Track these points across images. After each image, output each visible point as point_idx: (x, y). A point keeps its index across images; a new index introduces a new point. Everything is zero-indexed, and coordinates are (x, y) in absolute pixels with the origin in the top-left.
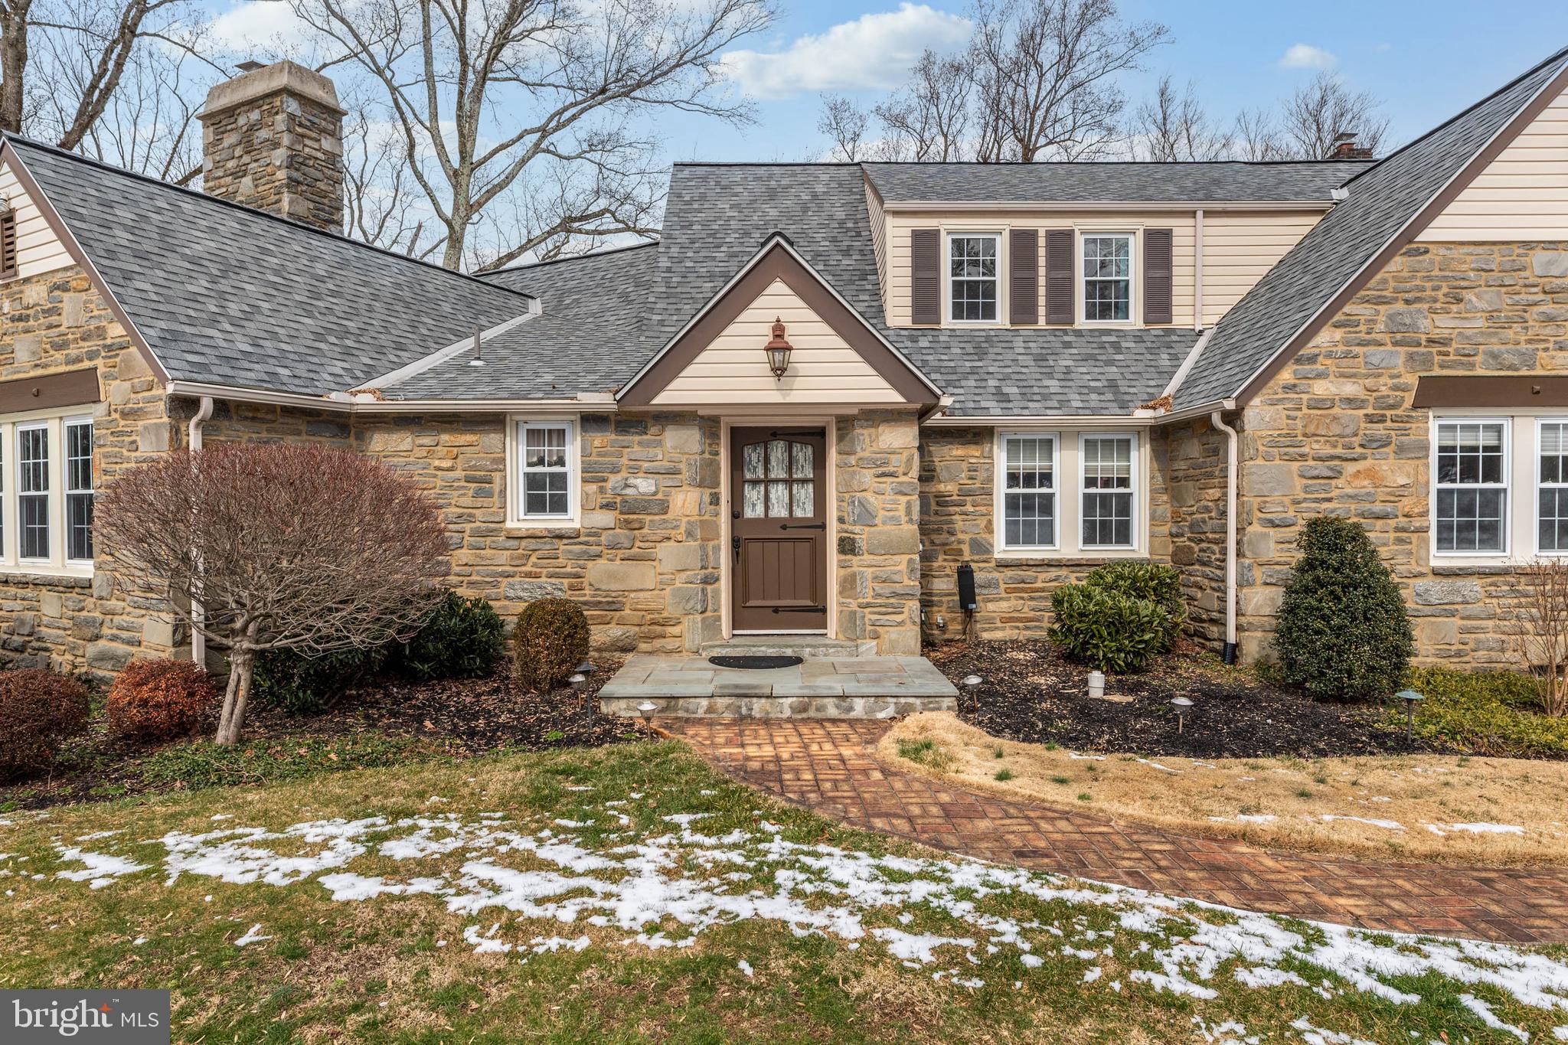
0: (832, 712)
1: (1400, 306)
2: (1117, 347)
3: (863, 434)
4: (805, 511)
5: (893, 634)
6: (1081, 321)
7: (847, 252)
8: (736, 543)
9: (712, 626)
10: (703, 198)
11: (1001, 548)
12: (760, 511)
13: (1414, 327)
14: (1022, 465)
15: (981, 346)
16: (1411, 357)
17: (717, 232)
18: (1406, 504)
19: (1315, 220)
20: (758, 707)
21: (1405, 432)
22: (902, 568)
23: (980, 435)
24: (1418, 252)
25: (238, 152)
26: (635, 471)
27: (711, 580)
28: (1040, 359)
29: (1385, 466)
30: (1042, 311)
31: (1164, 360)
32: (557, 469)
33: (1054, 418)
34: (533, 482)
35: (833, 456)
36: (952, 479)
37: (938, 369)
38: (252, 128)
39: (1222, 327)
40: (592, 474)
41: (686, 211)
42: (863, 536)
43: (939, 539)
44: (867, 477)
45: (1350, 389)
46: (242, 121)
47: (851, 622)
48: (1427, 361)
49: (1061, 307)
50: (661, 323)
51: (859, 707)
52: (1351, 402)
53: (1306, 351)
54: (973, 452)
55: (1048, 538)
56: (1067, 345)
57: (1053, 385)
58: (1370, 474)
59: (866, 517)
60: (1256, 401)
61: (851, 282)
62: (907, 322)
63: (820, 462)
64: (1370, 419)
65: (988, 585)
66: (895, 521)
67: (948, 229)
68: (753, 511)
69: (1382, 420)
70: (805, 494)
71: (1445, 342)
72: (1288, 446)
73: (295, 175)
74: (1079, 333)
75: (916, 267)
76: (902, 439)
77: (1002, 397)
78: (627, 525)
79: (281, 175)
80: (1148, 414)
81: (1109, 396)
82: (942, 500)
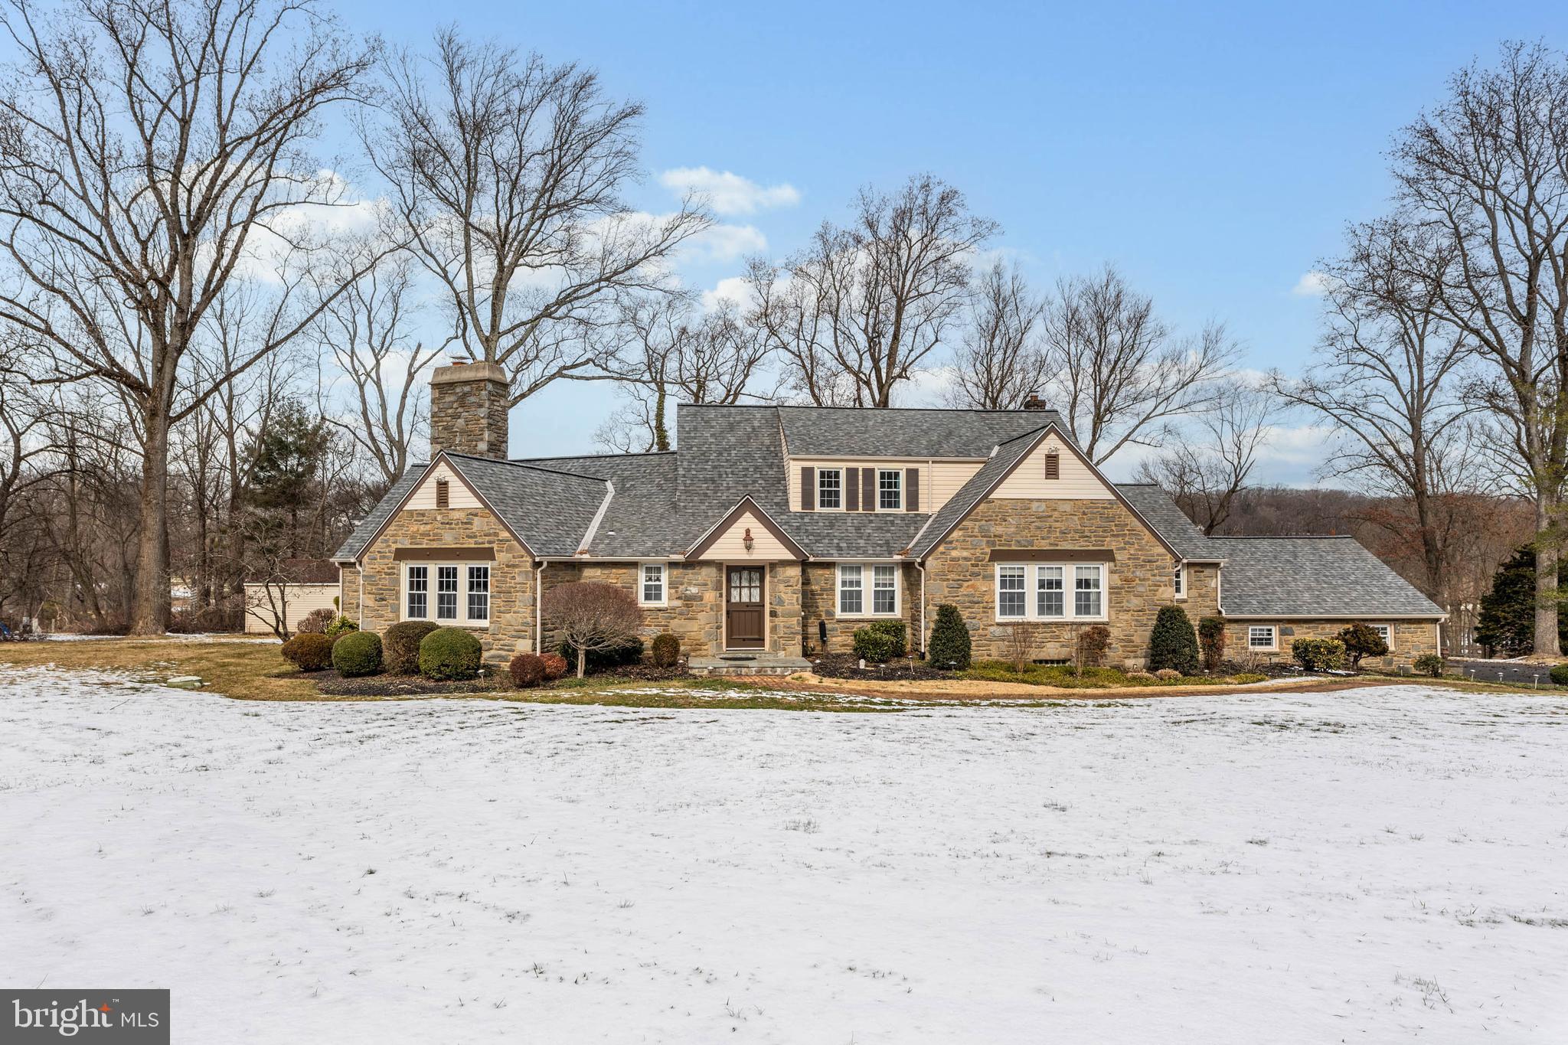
0: (769, 673)
1: (983, 522)
2: (892, 522)
3: (780, 570)
4: (756, 599)
5: (791, 648)
6: (878, 510)
7: (771, 467)
8: (728, 613)
9: (719, 645)
10: (695, 429)
11: (839, 614)
12: (738, 600)
13: (988, 531)
14: (848, 577)
15: (832, 521)
16: (988, 542)
17: (705, 452)
18: (986, 598)
19: (982, 466)
20: (744, 671)
21: (985, 570)
22: (795, 622)
23: (830, 565)
24: (990, 502)
25: (455, 405)
26: (690, 584)
27: (719, 627)
28: (858, 529)
29: (978, 583)
30: (860, 504)
31: (912, 530)
32: (657, 583)
33: (860, 559)
34: (647, 588)
35: (768, 578)
36: (817, 584)
37: (812, 534)
38: (465, 395)
39: (940, 514)
40: (673, 585)
41: (688, 438)
42: (779, 610)
43: (812, 610)
44: (781, 587)
45: (965, 554)
46: (458, 390)
47: (774, 644)
48: (994, 544)
49: (869, 503)
50: (685, 507)
51: (779, 670)
52: (965, 559)
53: (950, 539)
54: (827, 572)
55: (859, 610)
56: (871, 522)
57: (862, 542)
58: (972, 586)
59: (781, 602)
60: (930, 558)
61: (773, 485)
62: (799, 509)
63: (762, 580)
64: (972, 565)
65: (833, 630)
66: (792, 604)
67: (818, 467)
68: (735, 598)
69: (977, 566)
70: (756, 592)
71: (1000, 536)
72: (942, 575)
73: (491, 421)
74: (877, 515)
75: (804, 483)
76: (795, 572)
77: (839, 548)
78: (687, 606)
79: (484, 422)
80: (899, 557)
81: (885, 548)
82: (813, 593)
